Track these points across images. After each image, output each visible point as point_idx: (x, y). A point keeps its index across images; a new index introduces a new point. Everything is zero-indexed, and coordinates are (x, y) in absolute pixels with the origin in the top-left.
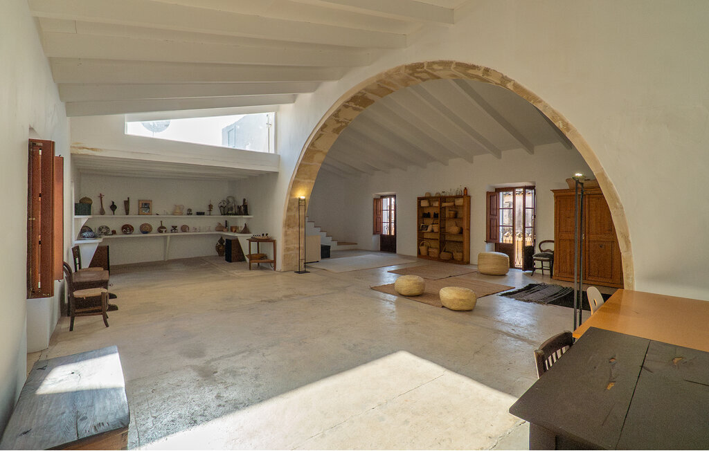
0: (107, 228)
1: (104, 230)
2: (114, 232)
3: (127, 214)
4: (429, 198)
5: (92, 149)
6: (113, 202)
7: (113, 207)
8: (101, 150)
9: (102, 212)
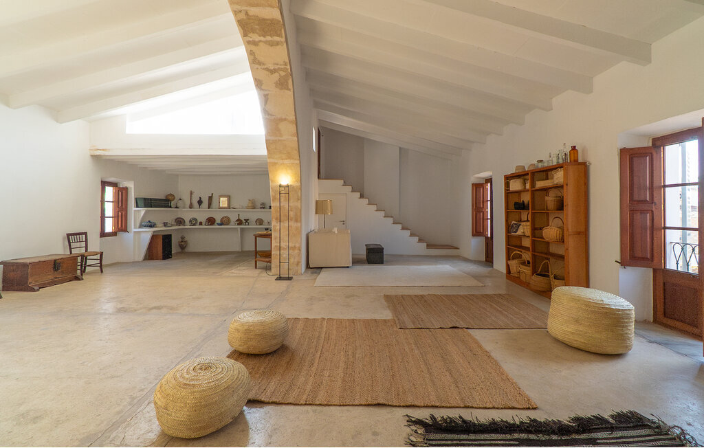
0: (196, 219)
1: (194, 222)
2: (201, 224)
3: (209, 208)
4: (520, 175)
5: (103, 150)
6: (200, 198)
7: (200, 202)
8: (109, 150)
9: (191, 206)
